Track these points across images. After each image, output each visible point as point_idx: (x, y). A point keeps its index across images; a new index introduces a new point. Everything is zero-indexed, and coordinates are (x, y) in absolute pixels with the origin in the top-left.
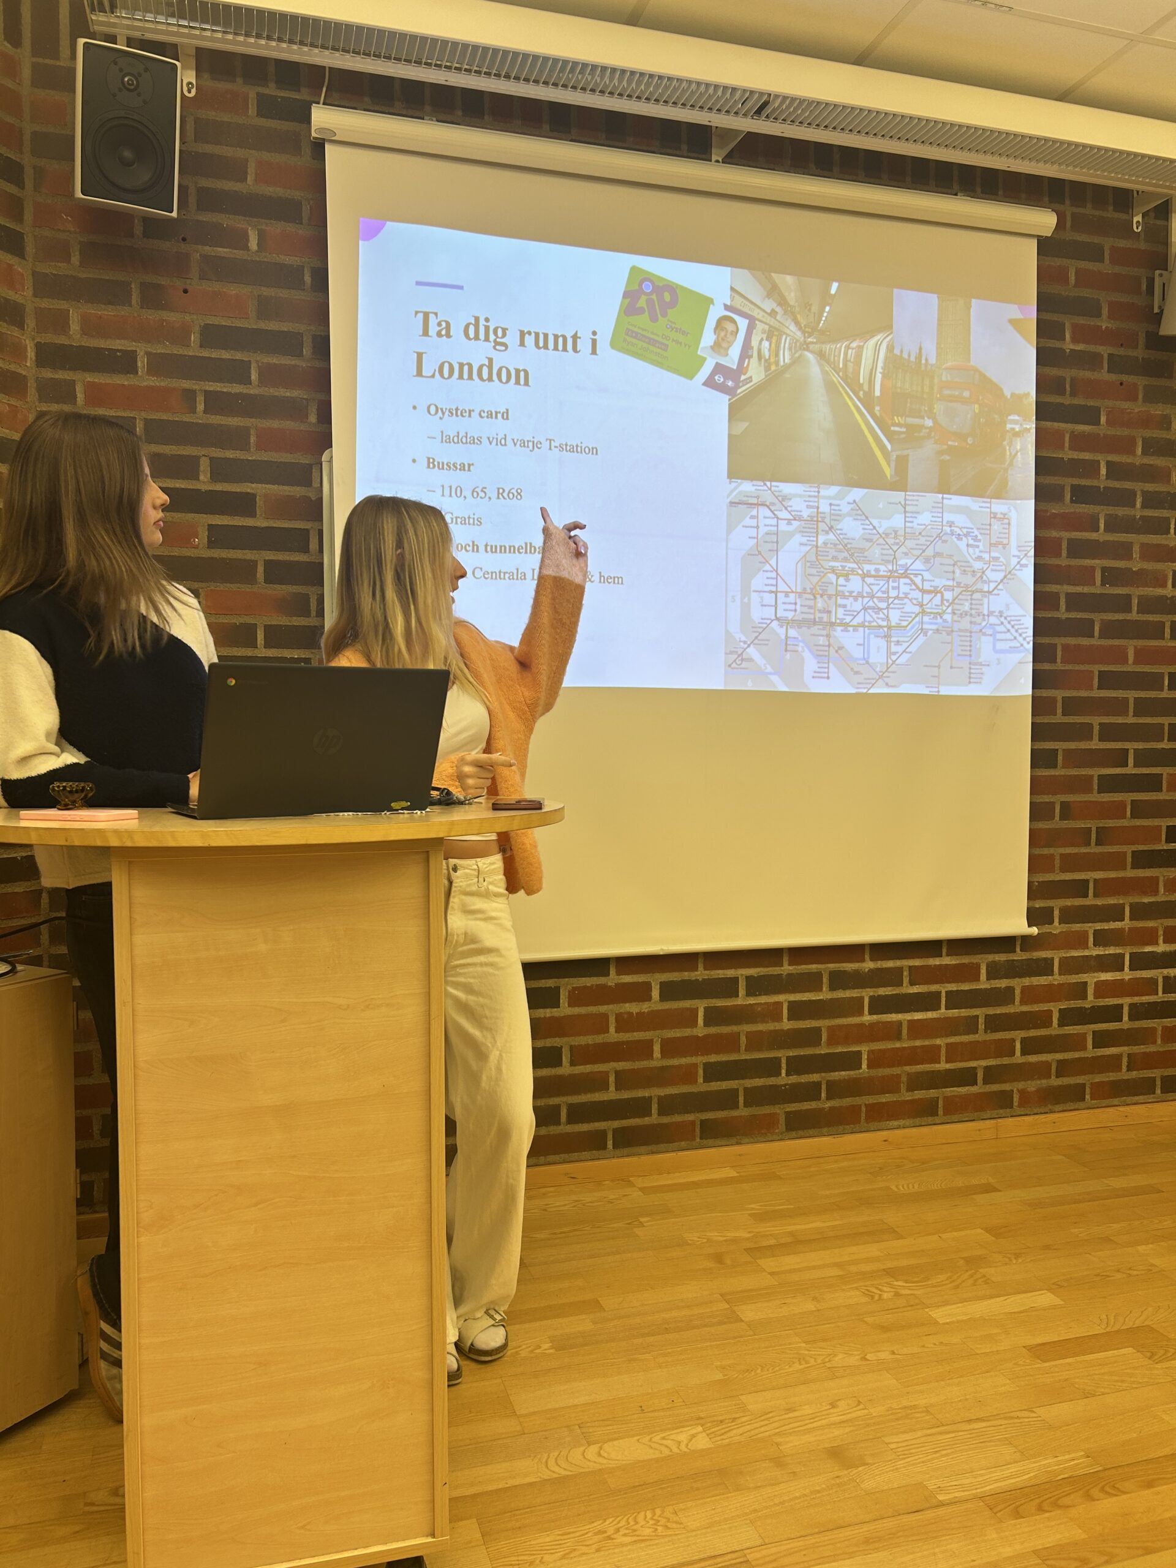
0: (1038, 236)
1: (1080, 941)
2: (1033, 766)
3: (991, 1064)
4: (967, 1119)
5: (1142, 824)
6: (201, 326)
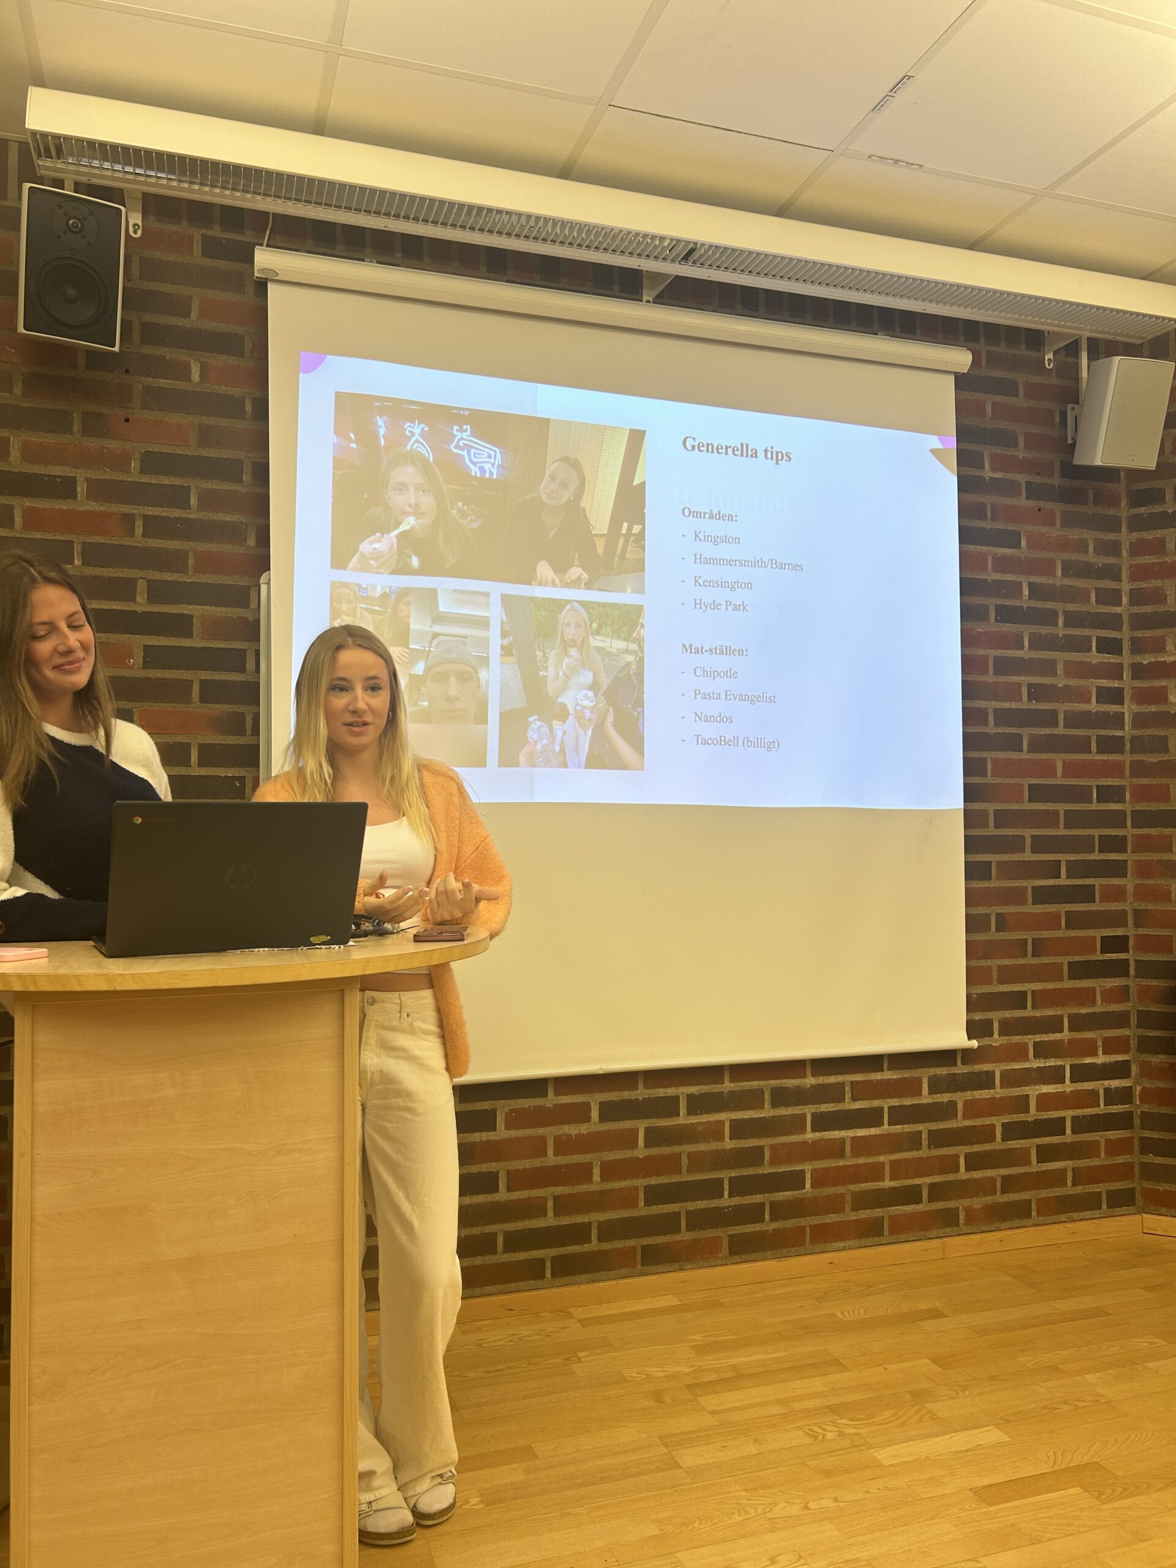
0: (955, 373)
1: (1019, 1053)
2: (968, 878)
3: (935, 1181)
4: (913, 1238)
5: (1077, 935)
6: (141, 453)
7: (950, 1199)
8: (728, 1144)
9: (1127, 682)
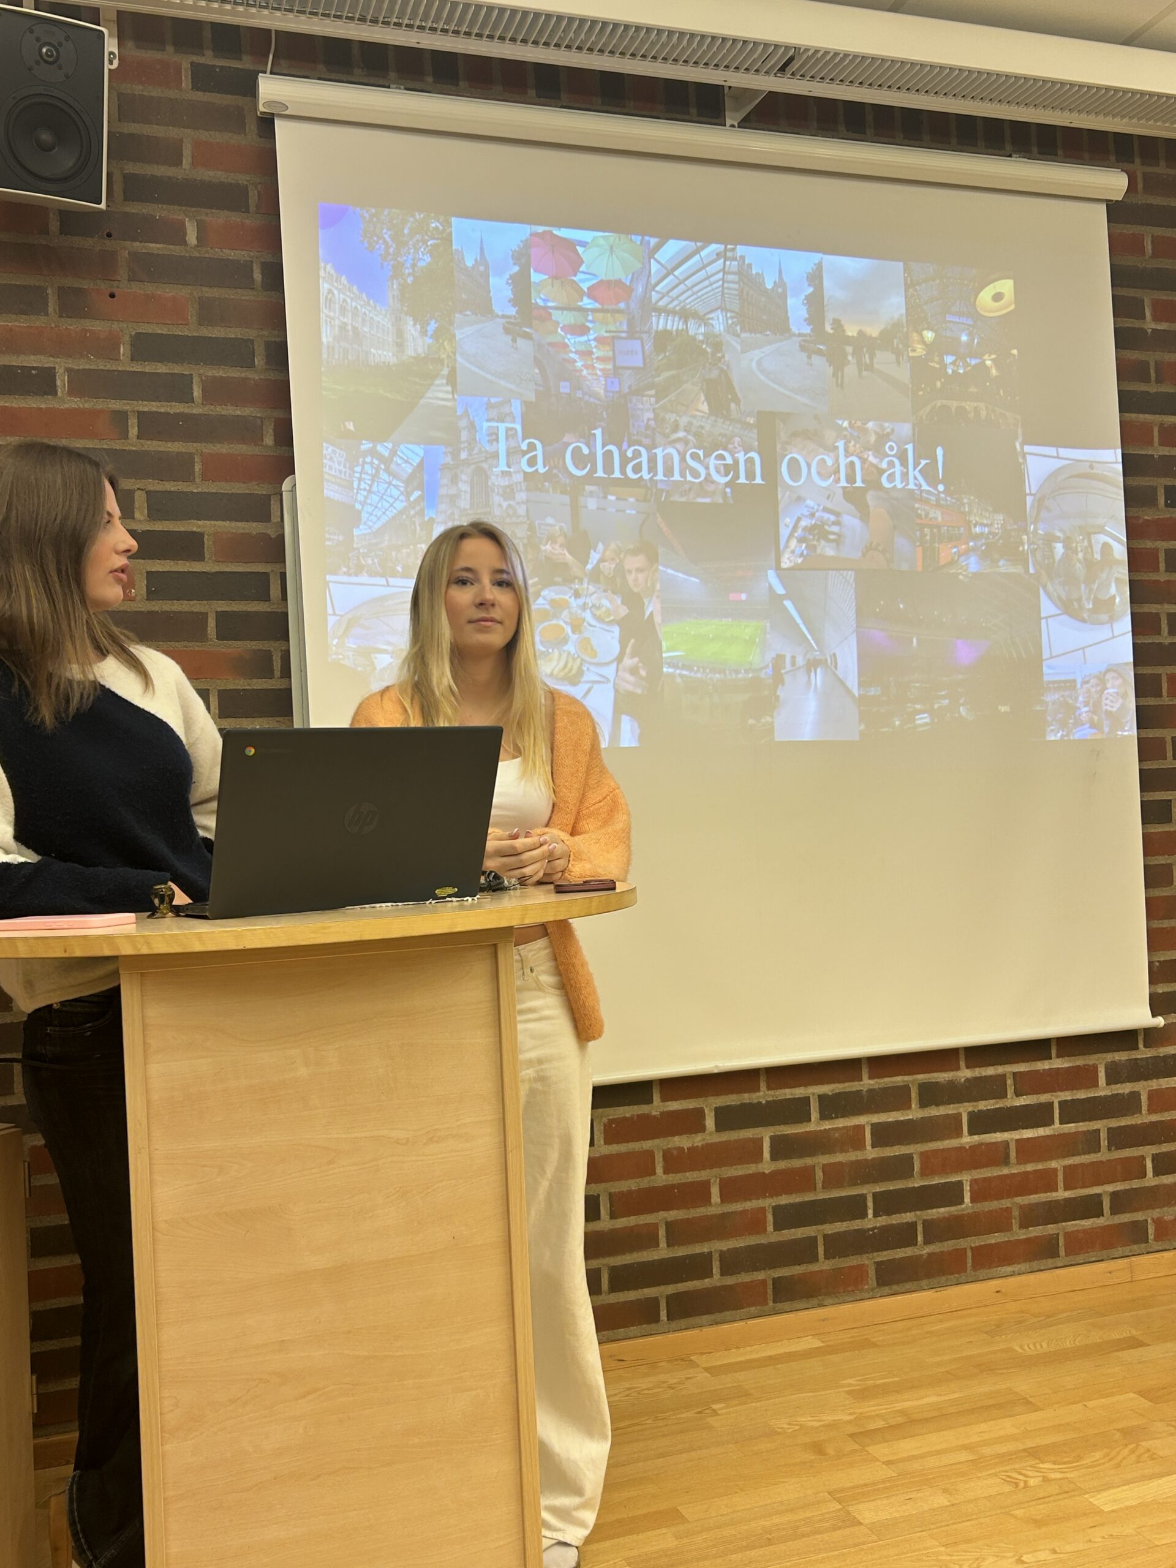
0: (1107, 201)
2: (1145, 821)
3: (1118, 1188)
4: (1094, 1259)
6: (131, 335)
7: (1135, 1210)
8: (870, 1153)
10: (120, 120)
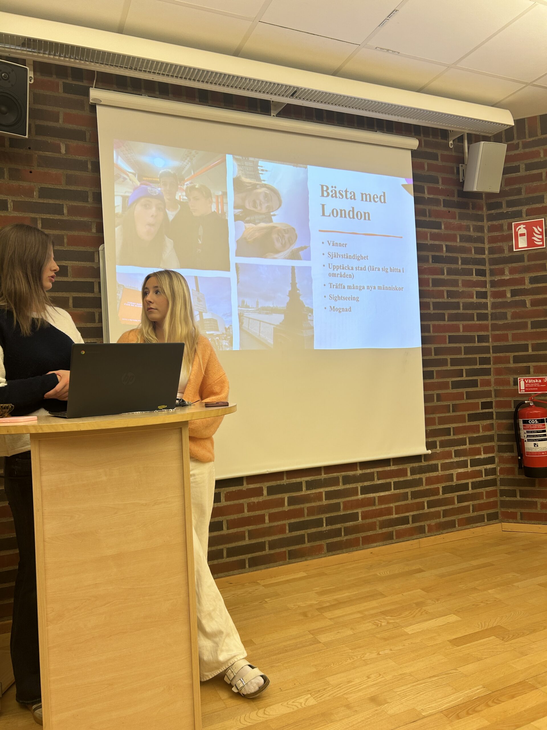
0: (411, 149)
1: (448, 455)
2: (424, 378)
3: (415, 514)
4: (406, 540)
5: (471, 402)
6: (38, 188)
7: (421, 521)
8: (325, 502)
9: (488, 289)
10: (34, 103)
